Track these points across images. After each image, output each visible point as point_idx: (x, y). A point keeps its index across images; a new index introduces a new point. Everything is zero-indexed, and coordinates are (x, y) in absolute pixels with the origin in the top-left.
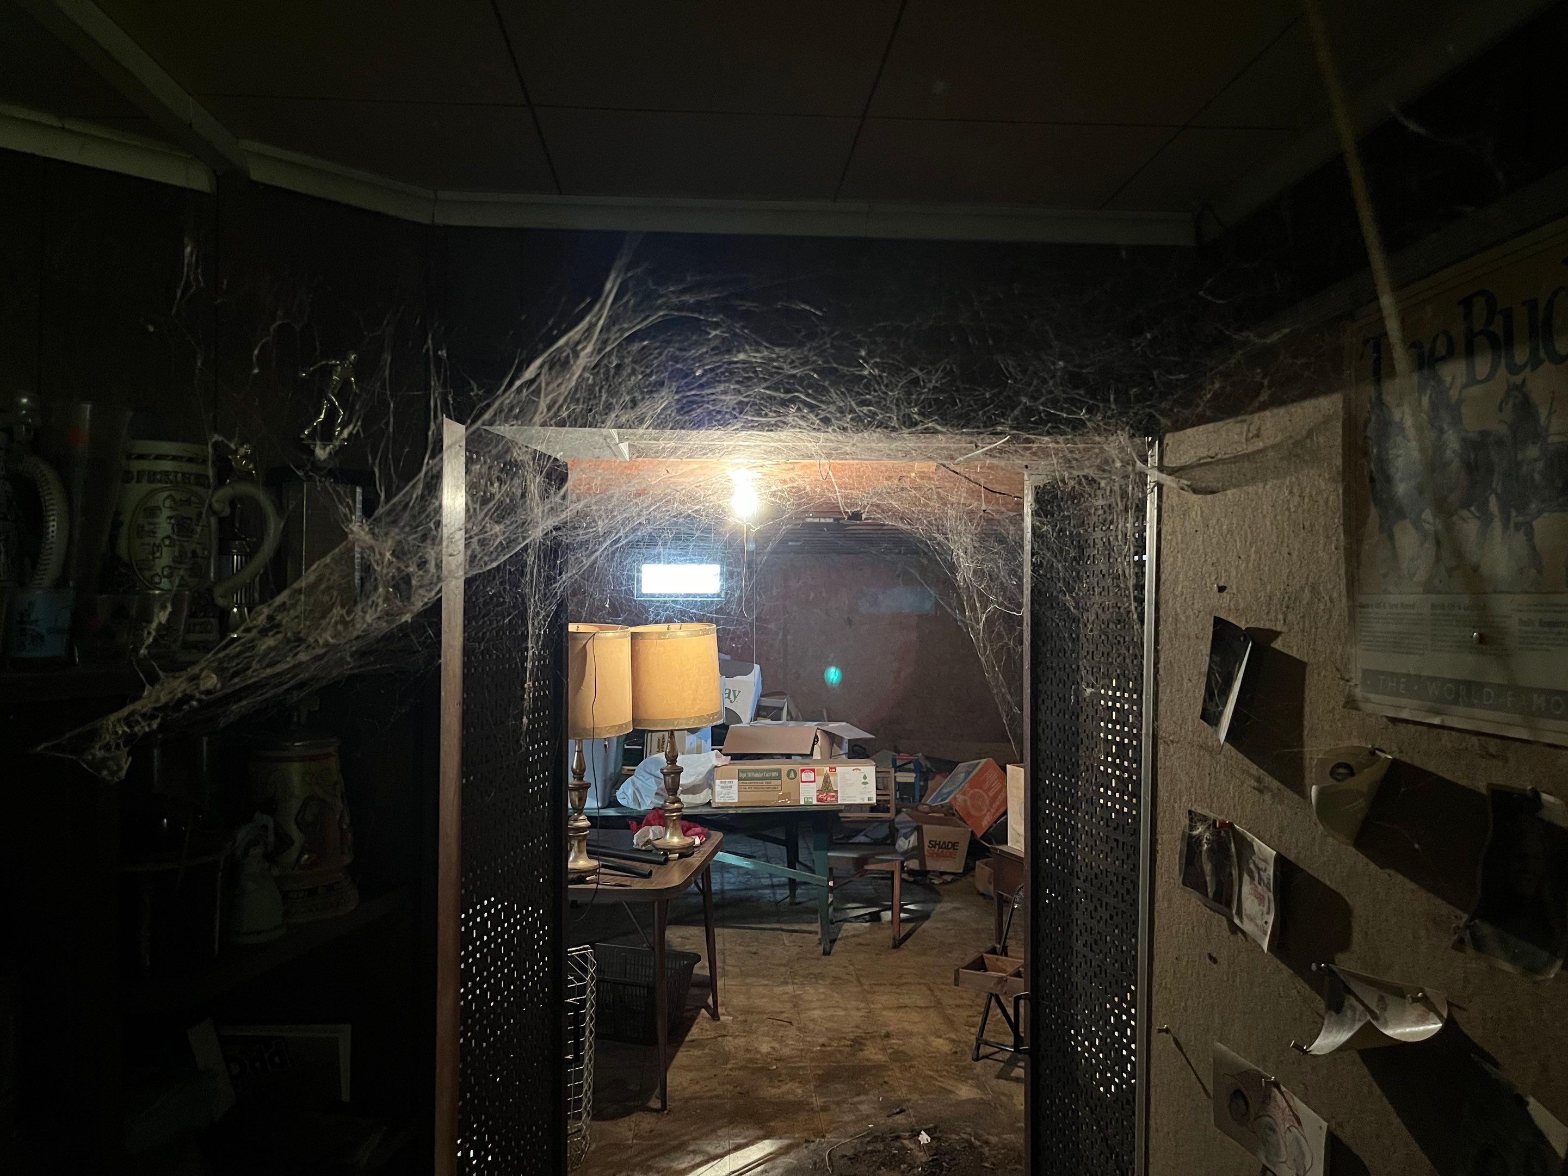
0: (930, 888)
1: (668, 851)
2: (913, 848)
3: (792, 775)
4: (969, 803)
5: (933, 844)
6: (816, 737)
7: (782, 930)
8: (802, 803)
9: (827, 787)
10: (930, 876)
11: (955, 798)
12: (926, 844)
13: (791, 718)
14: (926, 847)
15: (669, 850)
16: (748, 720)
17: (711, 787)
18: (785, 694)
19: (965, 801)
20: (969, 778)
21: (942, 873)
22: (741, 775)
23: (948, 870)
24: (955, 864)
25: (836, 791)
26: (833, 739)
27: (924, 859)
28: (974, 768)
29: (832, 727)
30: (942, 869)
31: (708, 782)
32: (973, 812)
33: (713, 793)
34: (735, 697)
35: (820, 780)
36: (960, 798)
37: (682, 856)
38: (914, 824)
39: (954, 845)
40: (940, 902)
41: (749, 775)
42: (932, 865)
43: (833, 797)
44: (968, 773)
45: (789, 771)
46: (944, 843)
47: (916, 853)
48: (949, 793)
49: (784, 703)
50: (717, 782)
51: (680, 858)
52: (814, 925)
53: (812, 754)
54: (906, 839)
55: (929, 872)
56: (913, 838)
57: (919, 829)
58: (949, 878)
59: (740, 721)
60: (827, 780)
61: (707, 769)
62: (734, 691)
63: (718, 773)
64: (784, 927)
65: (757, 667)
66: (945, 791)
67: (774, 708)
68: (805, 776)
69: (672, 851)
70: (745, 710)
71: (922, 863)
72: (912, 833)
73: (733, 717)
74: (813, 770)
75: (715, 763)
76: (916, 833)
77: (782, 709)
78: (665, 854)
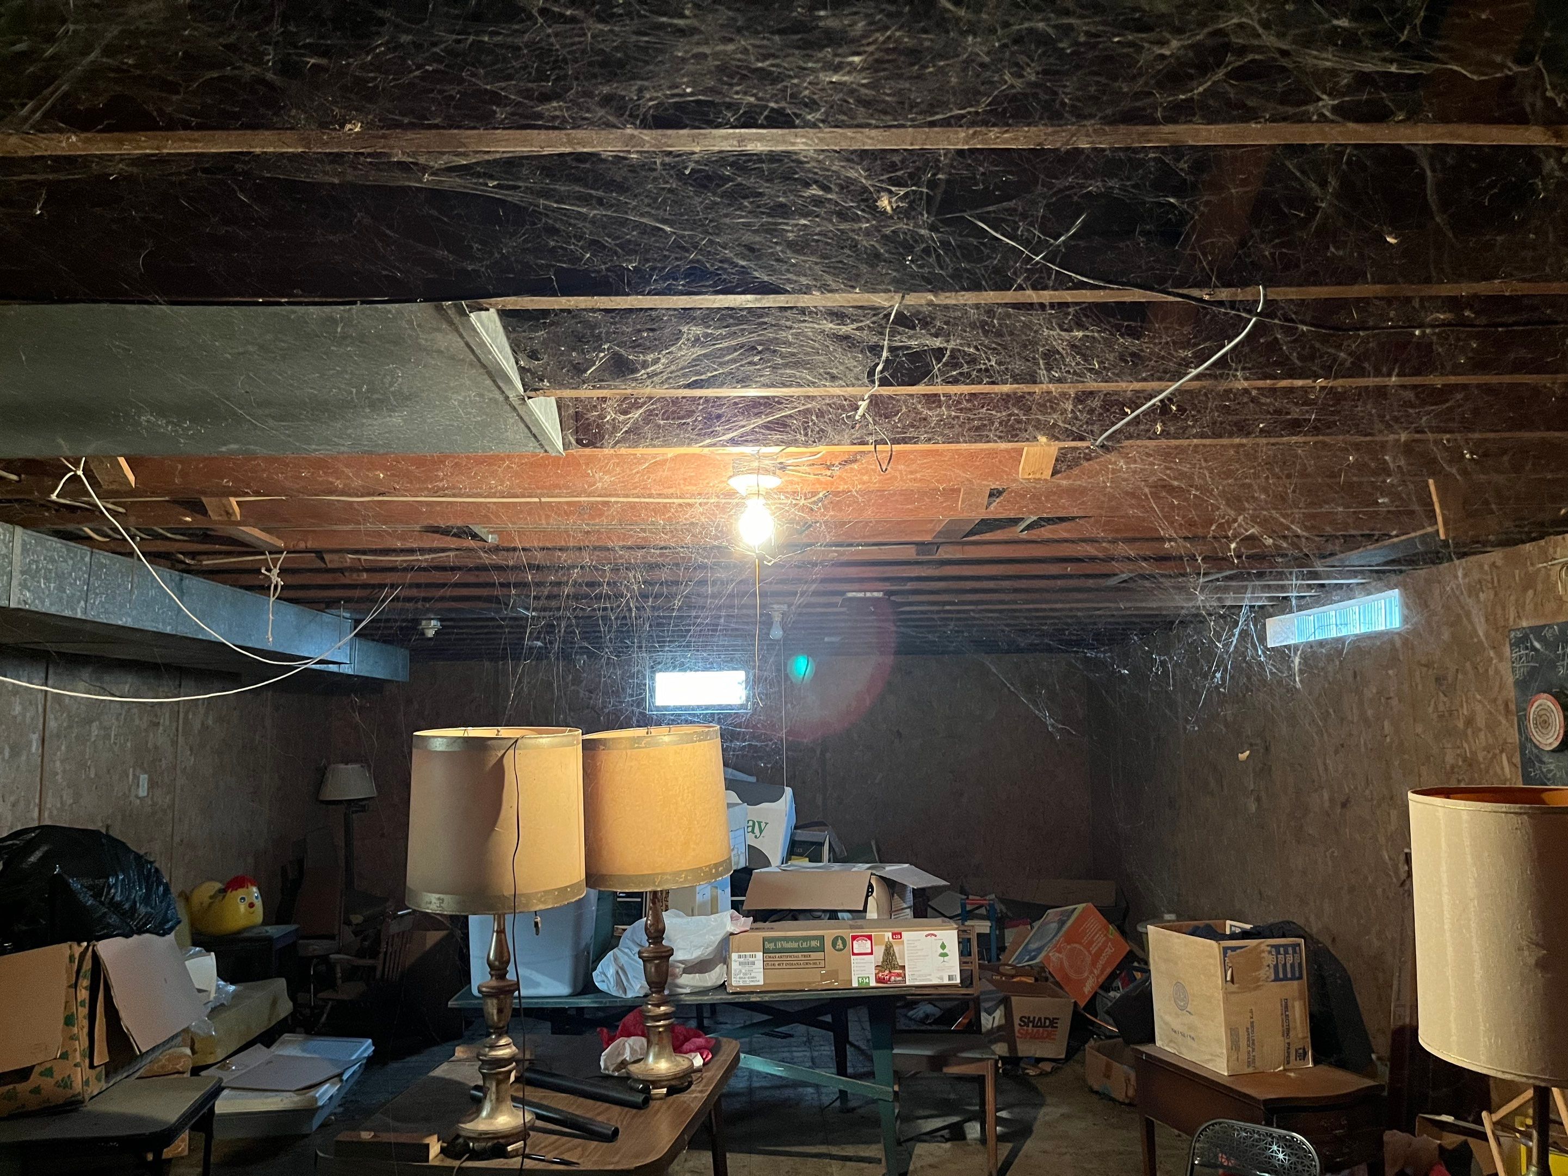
0: (1024, 1082)
1: (651, 1082)
2: (1000, 1028)
3: (840, 944)
4: (1066, 964)
5: (1025, 1021)
6: (870, 886)
7: (832, 1157)
8: (855, 985)
9: (889, 961)
10: (1022, 1065)
11: (1047, 957)
12: (1017, 1021)
13: (835, 859)
14: (1017, 1027)
15: (653, 1082)
16: (778, 862)
17: (725, 961)
18: (825, 825)
19: (1061, 960)
20: (1064, 929)
21: (1039, 1060)
22: (767, 946)
23: (1046, 1056)
24: (1054, 1048)
25: (903, 967)
26: (892, 886)
27: (1015, 1042)
28: (1069, 917)
29: (891, 870)
30: (1038, 1055)
31: (721, 955)
32: (1073, 976)
33: (728, 973)
34: (761, 831)
35: (880, 951)
36: (1055, 956)
37: (672, 1091)
38: (1001, 995)
39: (1053, 1022)
40: (1042, 1105)
41: (779, 945)
42: (1026, 1049)
43: (899, 975)
44: (1062, 923)
45: (836, 939)
46: (1040, 1019)
47: (1005, 1033)
48: (1040, 950)
49: (825, 837)
50: (734, 956)
51: (669, 1094)
52: (874, 1147)
53: (865, 910)
54: (990, 1014)
55: (1022, 1058)
56: (999, 1014)
57: (1006, 1002)
58: (1047, 1067)
59: (768, 864)
60: (889, 952)
61: (719, 938)
62: (759, 823)
63: (734, 941)
64: (834, 1150)
65: (788, 791)
66: (1033, 946)
67: (813, 843)
68: (858, 946)
69: (657, 1083)
70: (774, 846)
71: (1013, 1047)
72: (997, 1007)
73: (757, 857)
74: (870, 937)
75: (730, 928)
76: (1002, 1007)
77: (822, 844)
78: (646, 1090)
